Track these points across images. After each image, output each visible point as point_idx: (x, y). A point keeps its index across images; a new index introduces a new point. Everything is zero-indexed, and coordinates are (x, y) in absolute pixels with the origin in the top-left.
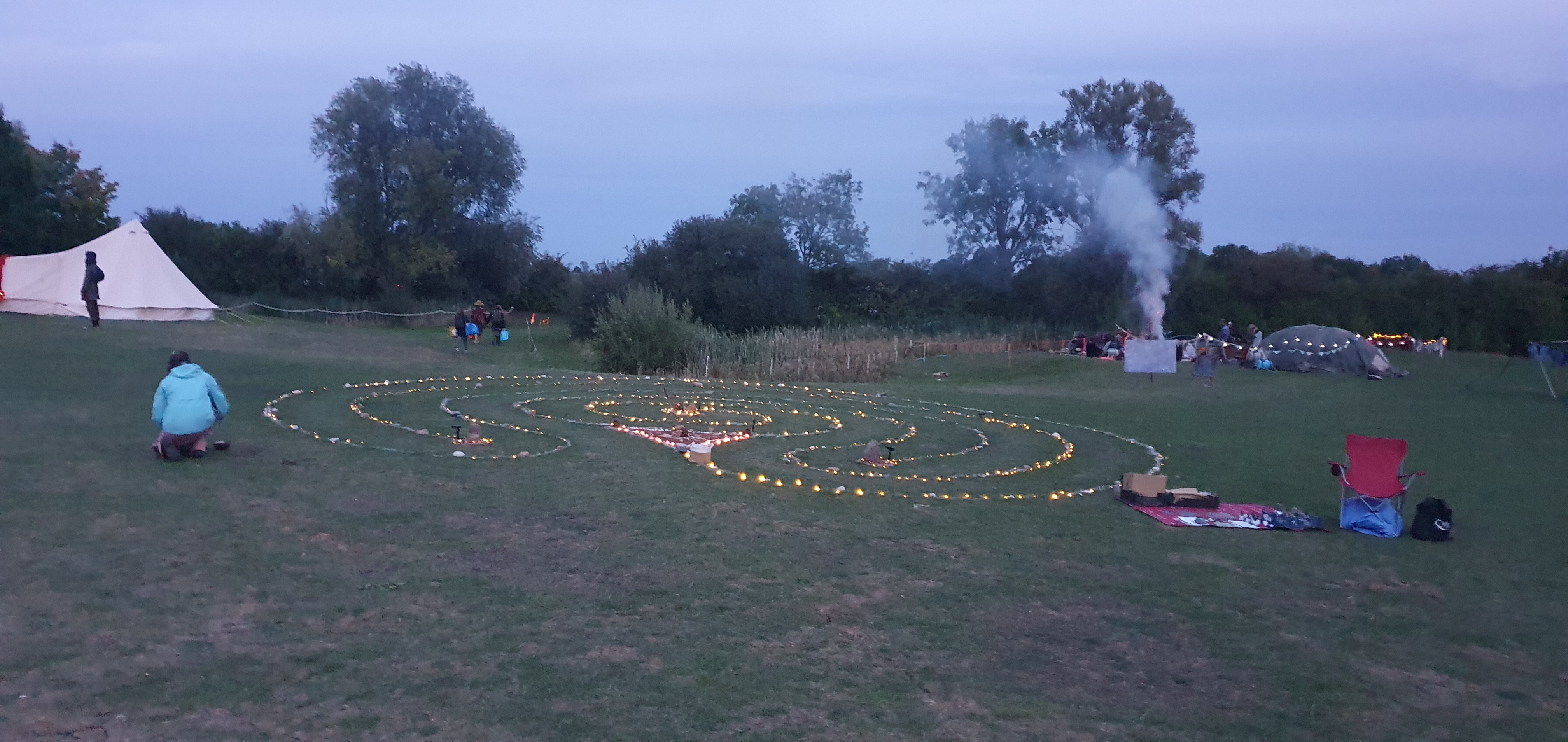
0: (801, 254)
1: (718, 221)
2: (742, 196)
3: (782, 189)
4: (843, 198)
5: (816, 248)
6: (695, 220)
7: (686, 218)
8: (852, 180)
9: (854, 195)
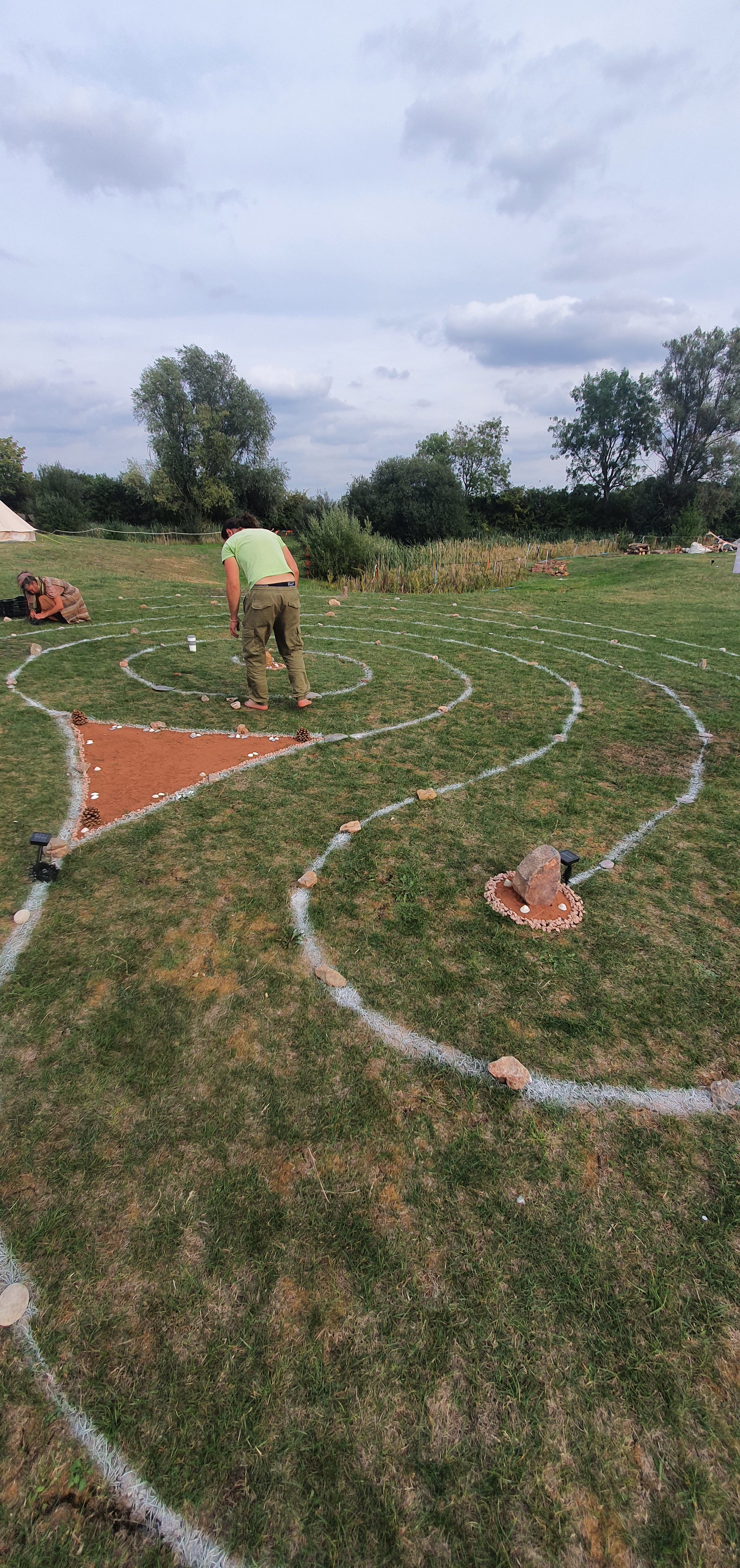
0: (463, 484)
1: (407, 460)
2: (424, 442)
3: (451, 435)
4: (494, 440)
5: (473, 481)
6: (392, 460)
7: (385, 459)
8: (502, 426)
9: (503, 438)
